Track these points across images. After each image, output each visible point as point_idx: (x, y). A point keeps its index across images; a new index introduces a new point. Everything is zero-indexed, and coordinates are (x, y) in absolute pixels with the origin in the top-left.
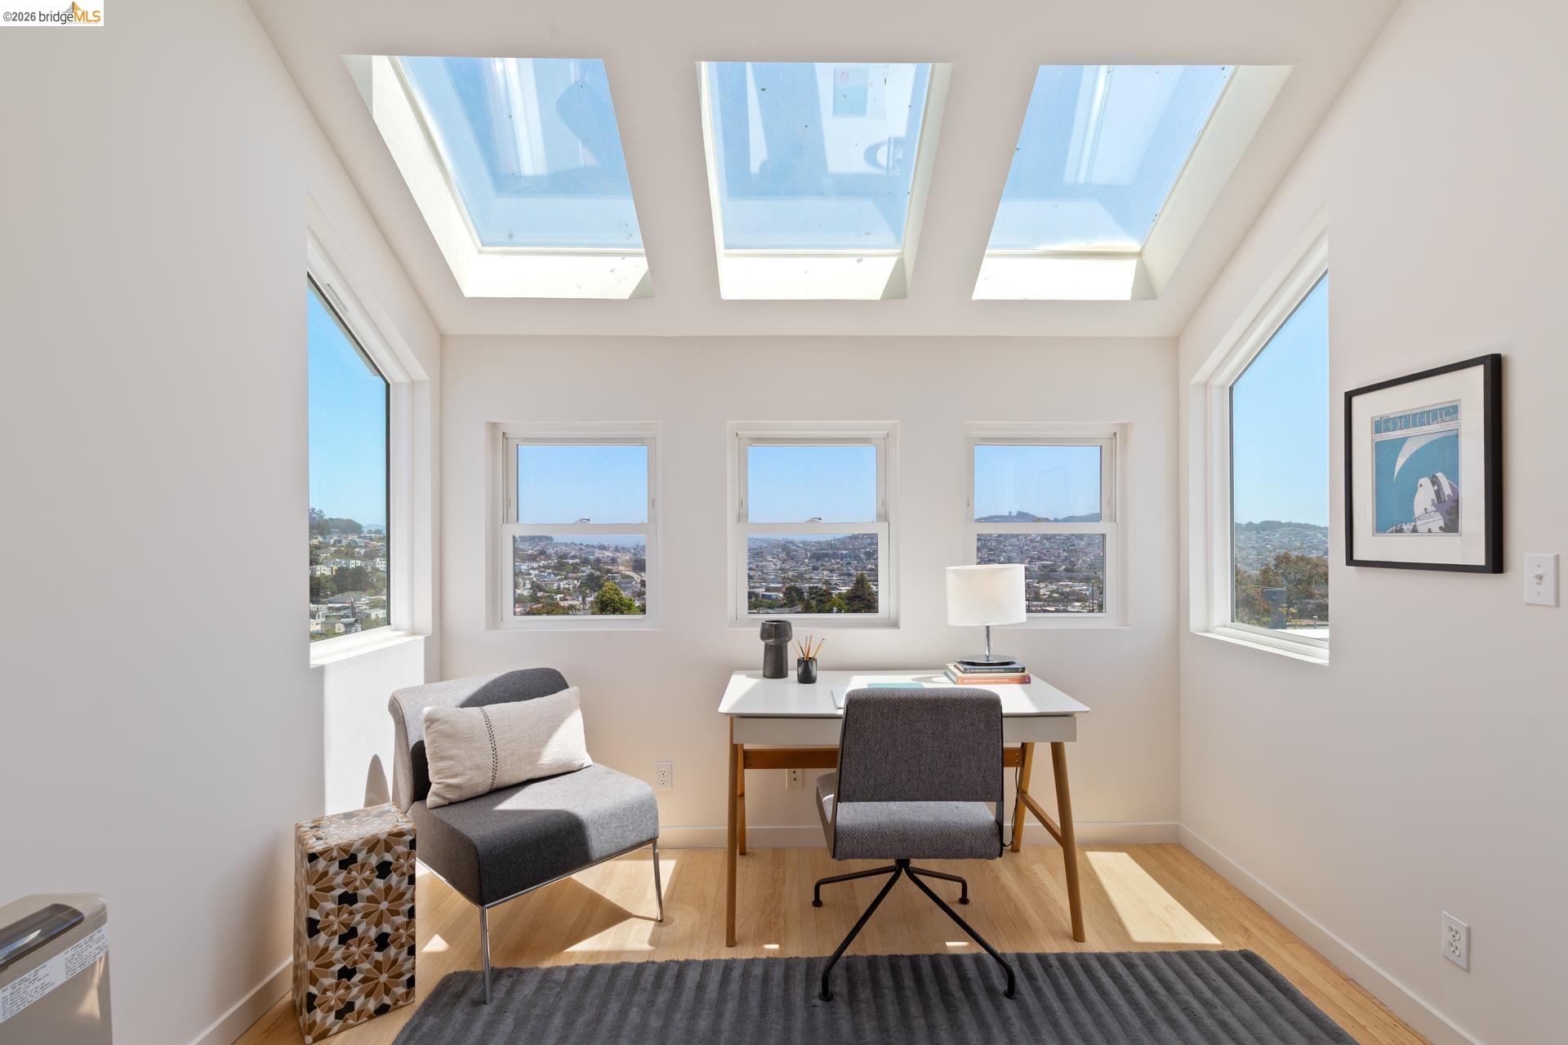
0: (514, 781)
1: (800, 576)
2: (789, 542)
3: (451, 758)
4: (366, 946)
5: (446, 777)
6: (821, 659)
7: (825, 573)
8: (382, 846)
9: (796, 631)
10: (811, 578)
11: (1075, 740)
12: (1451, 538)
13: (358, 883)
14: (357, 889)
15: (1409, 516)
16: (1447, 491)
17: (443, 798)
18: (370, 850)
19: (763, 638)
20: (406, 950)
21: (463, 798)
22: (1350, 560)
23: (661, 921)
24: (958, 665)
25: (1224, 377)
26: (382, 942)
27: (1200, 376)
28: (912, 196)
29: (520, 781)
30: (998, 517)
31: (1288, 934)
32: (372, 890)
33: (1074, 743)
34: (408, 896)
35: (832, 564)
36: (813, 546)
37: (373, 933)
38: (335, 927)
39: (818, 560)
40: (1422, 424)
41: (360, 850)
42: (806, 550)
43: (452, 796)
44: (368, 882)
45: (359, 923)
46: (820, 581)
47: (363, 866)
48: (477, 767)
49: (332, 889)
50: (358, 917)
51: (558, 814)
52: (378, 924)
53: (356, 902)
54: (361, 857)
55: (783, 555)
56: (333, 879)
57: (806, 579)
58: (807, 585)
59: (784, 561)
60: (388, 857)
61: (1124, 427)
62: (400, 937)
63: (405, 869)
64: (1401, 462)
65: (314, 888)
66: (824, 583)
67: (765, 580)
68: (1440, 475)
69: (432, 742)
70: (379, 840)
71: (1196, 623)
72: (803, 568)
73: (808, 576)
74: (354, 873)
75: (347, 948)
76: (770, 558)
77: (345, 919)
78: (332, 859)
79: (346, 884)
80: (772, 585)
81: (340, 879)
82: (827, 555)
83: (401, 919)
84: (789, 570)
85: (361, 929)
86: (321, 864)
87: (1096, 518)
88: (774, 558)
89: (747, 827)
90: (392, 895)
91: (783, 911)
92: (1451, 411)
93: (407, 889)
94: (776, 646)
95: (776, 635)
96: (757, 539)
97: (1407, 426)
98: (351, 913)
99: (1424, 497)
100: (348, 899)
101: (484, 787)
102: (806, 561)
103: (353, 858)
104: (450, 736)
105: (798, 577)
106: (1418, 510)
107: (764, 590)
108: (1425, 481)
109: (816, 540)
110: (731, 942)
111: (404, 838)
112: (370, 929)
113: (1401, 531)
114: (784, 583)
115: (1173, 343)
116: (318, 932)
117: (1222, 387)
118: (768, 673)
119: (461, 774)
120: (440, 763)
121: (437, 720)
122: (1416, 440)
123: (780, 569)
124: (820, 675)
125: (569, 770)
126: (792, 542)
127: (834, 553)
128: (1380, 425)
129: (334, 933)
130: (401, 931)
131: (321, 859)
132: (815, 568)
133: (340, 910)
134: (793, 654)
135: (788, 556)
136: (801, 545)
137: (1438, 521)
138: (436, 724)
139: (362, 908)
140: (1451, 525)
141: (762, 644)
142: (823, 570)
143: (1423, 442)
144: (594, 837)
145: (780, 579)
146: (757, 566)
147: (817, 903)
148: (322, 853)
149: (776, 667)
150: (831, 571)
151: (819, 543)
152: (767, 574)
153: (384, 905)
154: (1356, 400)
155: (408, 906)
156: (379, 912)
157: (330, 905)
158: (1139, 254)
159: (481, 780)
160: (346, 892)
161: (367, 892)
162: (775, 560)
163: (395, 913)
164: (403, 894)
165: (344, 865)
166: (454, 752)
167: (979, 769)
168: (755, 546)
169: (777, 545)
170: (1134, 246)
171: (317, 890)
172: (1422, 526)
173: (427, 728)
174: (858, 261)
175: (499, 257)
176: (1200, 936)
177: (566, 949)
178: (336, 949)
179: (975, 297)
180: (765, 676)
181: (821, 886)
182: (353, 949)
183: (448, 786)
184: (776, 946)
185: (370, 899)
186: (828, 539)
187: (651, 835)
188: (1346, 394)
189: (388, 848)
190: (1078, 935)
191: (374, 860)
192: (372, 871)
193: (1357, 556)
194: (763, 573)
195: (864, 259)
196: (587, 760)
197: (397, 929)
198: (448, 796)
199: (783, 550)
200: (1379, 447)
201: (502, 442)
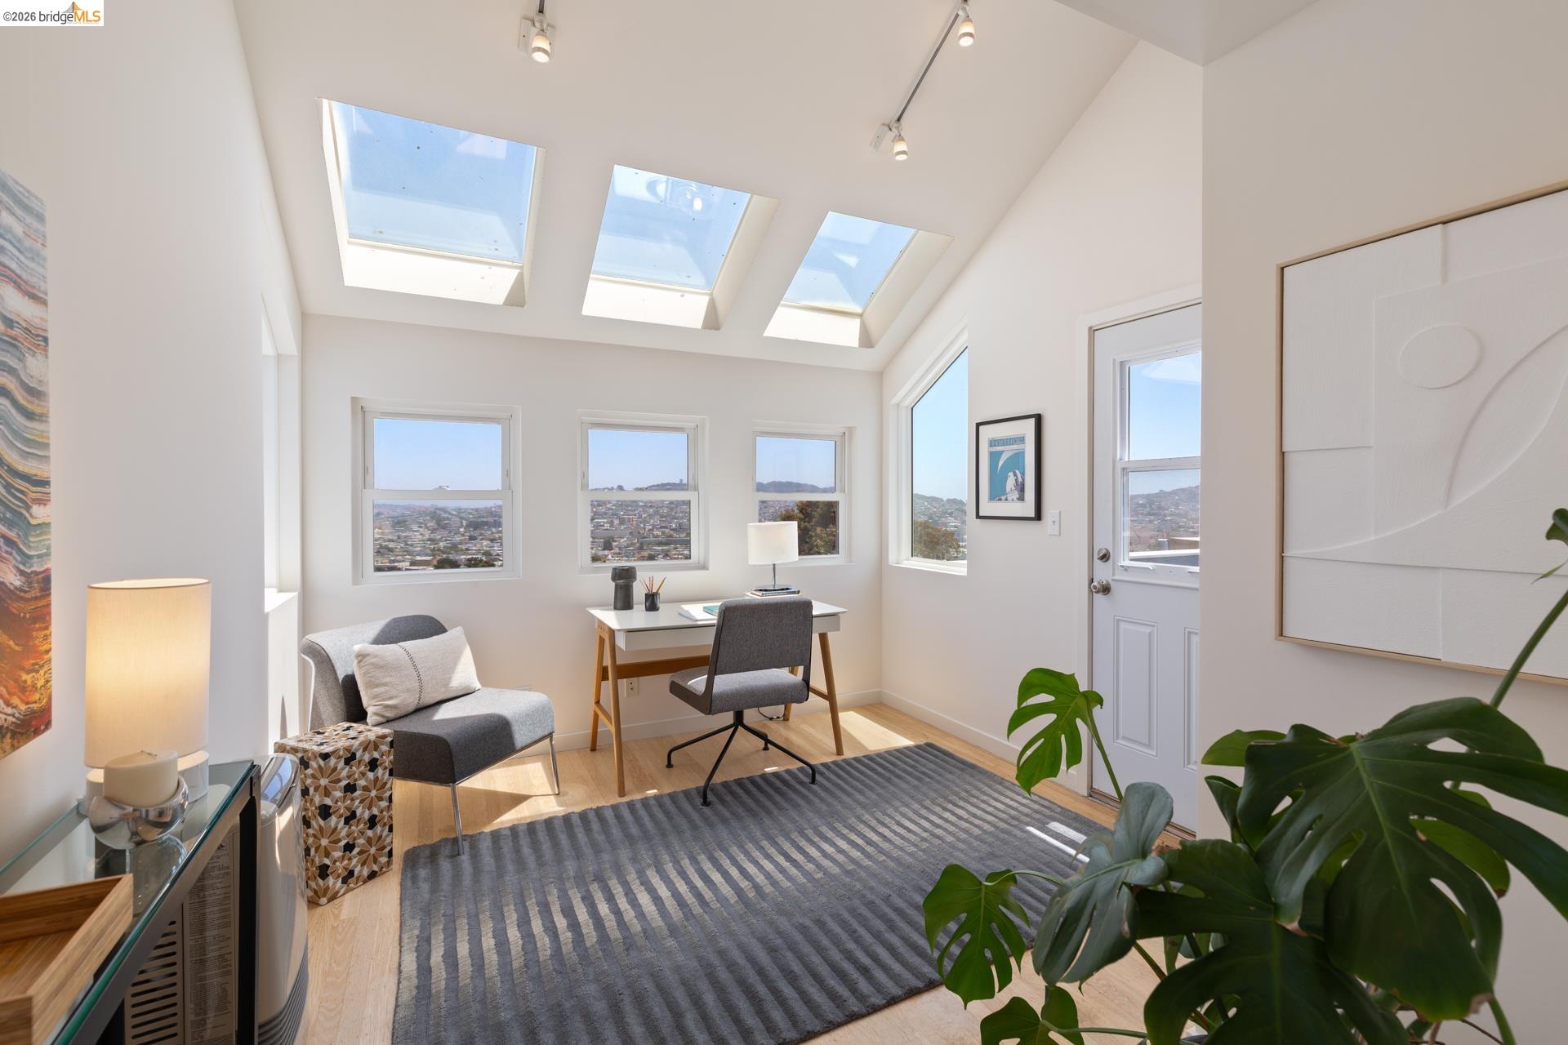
0: (432, 701)
1: (454, 547)
2: (440, 509)
3: (385, 684)
4: (362, 826)
5: (383, 700)
6: (663, 594)
7: (485, 543)
8: (372, 746)
9: (639, 575)
10: (467, 549)
11: (838, 629)
12: (1020, 504)
13: (356, 776)
14: (356, 780)
15: (1004, 493)
16: (1020, 480)
17: (382, 716)
18: (365, 750)
19: (614, 579)
20: (387, 827)
21: (398, 716)
22: (978, 516)
23: (558, 794)
24: (754, 592)
25: (909, 402)
26: (372, 822)
27: (895, 400)
28: (726, 258)
29: (434, 702)
30: (669, 484)
31: (945, 734)
32: (366, 781)
33: (838, 632)
34: (388, 786)
35: (492, 533)
36: (470, 513)
37: (367, 815)
38: (342, 811)
39: (476, 528)
40: (1010, 444)
41: (358, 750)
42: (462, 518)
43: (390, 714)
44: (363, 774)
45: (358, 807)
46: (478, 551)
47: (360, 762)
48: (408, 690)
49: (339, 780)
50: (357, 802)
51: (491, 716)
52: (370, 808)
53: (355, 790)
54: (358, 755)
55: (432, 524)
56: (340, 773)
57: (462, 550)
58: (462, 557)
59: (433, 531)
60: (376, 755)
61: (851, 429)
62: (384, 818)
63: (387, 764)
64: (1001, 463)
65: (327, 780)
66: (483, 554)
67: (409, 553)
68: (1017, 471)
69: (365, 674)
70: (370, 742)
71: (892, 559)
72: (458, 538)
73: (463, 547)
74: (354, 768)
75: (350, 828)
76: (415, 528)
77: (349, 805)
78: (340, 757)
79: (349, 777)
80: (418, 558)
81: (344, 773)
82: (486, 523)
83: (384, 804)
84: (440, 540)
85: (358, 812)
86: (332, 761)
87: (833, 490)
88: (420, 527)
89: (599, 730)
90: (379, 785)
91: (647, 774)
92: (1022, 440)
93: (388, 780)
94: (625, 585)
95: (624, 579)
96: (397, 506)
97: (1003, 445)
98: (352, 800)
99: (1010, 483)
100: (350, 788)
101: (412, 708)
102: (462, 530)
103: (353, 756)
104: (382, 667)
105: (451, 548)
106: (1008, 490)
107: (408, 564)
108: (1011, 474)
109: (473, 507)
110: (622, 793)
111: (387, 739)
112: (364, 812)
113: (1000, 500)
114: (434, 555)
115: (879, 376)
116: (331, 815)
117: (907, 407)
118: (619, 605)
119: (396, 697)
120: (376, 690)
121: (368, 655)
122: (1008, 452)
123: (429, 540)
124: (660, 605)
125: (468, 692)
126: (444, 510)
127: (495, 521)
128: (993, 443)
129: (341, 816)
130: (385, 813)
131: (332, 757)
132: (472, 538)
133: (345, 797)
134: (639, 591)
135: (439, 525)
136: (454, 513)
137: (1016, 495)
138: (368, 658)
139: (360, 795)
140: (1021, 498)
141: (613, 584)
142: (482, 539)
143: (1010, 454)
144: (516, 732)
145: (428, 551)
146: (399, 537)
147: (669, 765)
148: (333, 753)
149: (624, 601)
150: (492, 540)
151: (477, 510)
152: (412, 545)
153: (373, 793)
154: (981, 428)
155: (388, 794)
156: (369, 799)
157: (338, 794)
158: (860, 316)
159: (410, 701)
160: (349, 783)
161: (362, 783)
162: (421, 530)
163: (380, 799)
164: (385, 784)
165: (348, 762)
166: (388, 679)
167: (798, 645)
168: (396, 514)
169: (423, 513)
170: (859, 310)
171: (330, 782)
172: (1010, 497)
173: (359, 662)
174: (682, 296)
175: (369, 250)
176: (903, 742)
177: (496, 819)
178: (342, 828)
179: (765, 335)
180: (615, 608)
181: (673, 754)
182: (353, 828)
183: (387, 707)
184: (655, 791)
185: (366, 789)
186: (489, 506)
187: (550, 731)
188: (977, 424)
189: (376, 748)
190: (839, 751)
191: (367, 758)
192: (366, 766)
193: (981, 514)
194: (407, 544)
195: (686, 295)
196: (478, 685)
197: (382, 812)
198: (387, 715)
199: (432, 518)
200: (991, 454)
201: (361, 413)
